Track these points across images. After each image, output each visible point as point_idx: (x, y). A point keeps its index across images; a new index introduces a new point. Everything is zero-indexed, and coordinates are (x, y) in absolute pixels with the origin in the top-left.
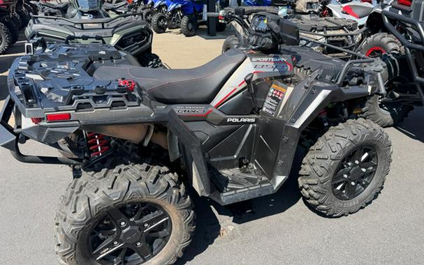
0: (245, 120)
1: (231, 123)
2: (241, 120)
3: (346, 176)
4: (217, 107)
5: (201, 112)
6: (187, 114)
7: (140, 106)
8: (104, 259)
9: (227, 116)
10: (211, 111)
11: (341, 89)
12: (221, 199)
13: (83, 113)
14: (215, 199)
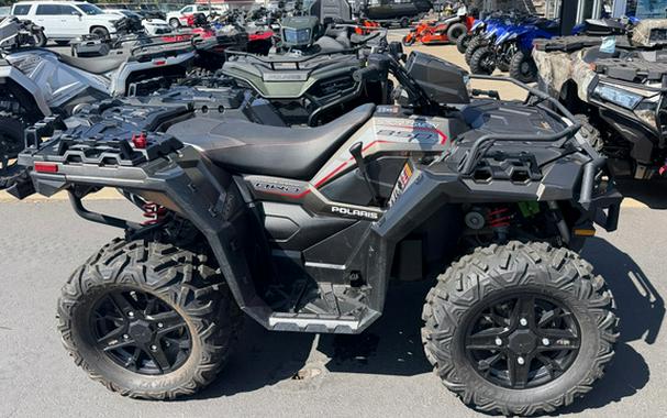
0: (360, 214)
1: (337, 214)
2: (354, 213)
3: (499, 342)
4: (318, 187)
5: (292, 192)
6: (270, 190)
7: (134, 166)
8: (115, 353)
9: (331, 203)
10: (309, 191)
11: (465, 181)
12: (268, 320)
13: (72, 166)
14: (255, 317)
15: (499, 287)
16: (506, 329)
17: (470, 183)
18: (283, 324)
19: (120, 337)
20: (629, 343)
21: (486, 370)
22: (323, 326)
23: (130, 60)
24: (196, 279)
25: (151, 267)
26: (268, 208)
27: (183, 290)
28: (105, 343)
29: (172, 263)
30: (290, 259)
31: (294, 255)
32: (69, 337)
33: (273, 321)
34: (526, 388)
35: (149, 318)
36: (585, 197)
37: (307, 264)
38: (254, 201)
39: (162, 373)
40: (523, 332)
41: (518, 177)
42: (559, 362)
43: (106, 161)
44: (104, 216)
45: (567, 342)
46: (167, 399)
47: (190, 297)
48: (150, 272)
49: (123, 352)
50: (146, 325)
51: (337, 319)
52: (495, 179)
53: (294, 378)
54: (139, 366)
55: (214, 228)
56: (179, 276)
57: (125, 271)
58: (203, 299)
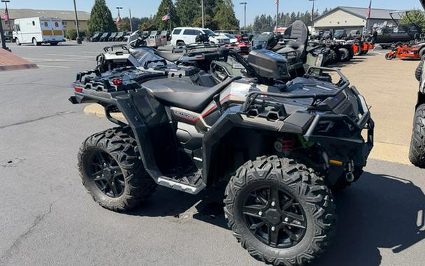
4: (204, 117)
5: (191, 118)
6: (181, 116)
7: (108, 92)
8: (98, 182)
9: (207, 126)
10: (199, 119)
11: (242, 115)
12: (157, 179)
13: (88, 90)
14: (151, 175)
15: (256, 178)
16: (265, 207)
17: (244, 117)
18: (163, 182)
19: (100, 175)
20: (379, 249)
21: (254, 230)
22: (181, 187)
23: (184, 55)
24: (130, 151)
25: (111, 140)
26: (180, 125)
27: (121, 154)
28: (95, 176)
29: (122, 142)
30: (187, 154)
31: (189, 151)
32: (80, 170)
33: (160, 180)
34: (277, 247)
35: (111, 167)
36: (308, 133)
37: (195, 158)
38: (173, 120)
39: (114, 197)
40: (273, 210)
41: (272, 117)
42: (297, 236)
43: (100, 89)
44: (118, 121)
45: (299, 223)
46: (114, 210)
47: (123, 159)
48: (110, 143)
49: (102, 183)
50: (109, 170)
51: (188, 185)
52: (260, 116)
53: (175, 217)
54: (107, 191)
55: (135, 126)
56: (122, 148)
57: (100, 141)
58: (130, 161)
